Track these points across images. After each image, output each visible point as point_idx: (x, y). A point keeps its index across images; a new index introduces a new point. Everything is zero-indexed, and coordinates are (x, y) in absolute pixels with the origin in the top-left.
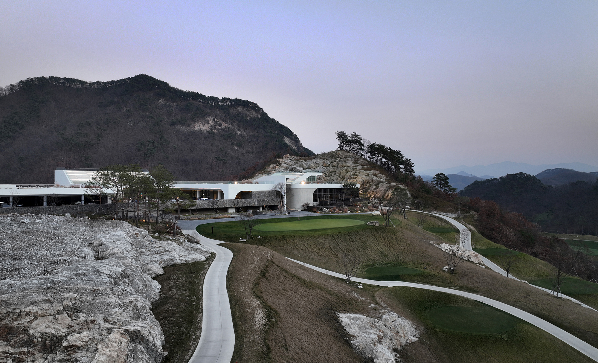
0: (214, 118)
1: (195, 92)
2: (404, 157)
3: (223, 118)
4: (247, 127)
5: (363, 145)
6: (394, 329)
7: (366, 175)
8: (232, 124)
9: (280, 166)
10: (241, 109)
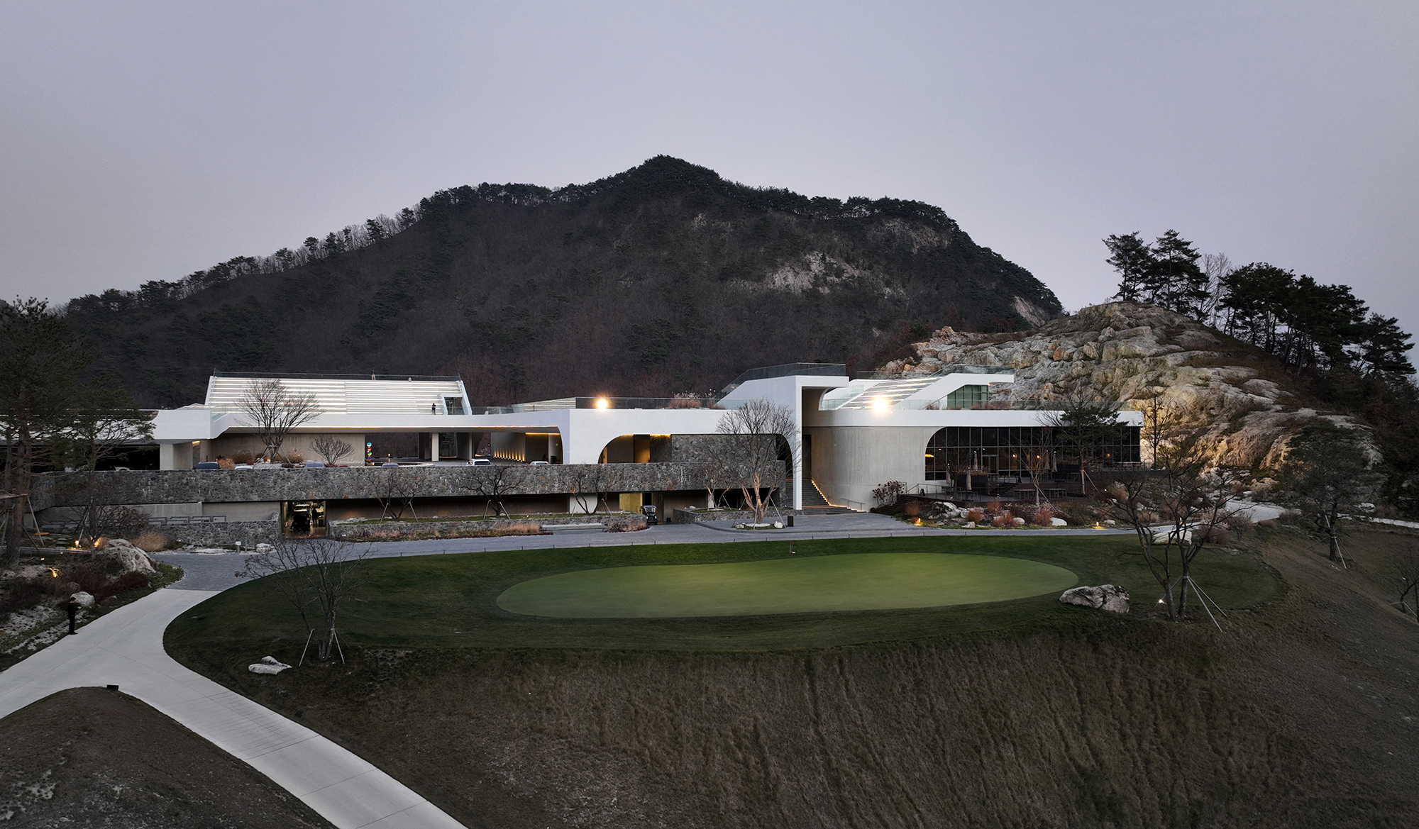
0: (824, 256)
1: (779, 188)
2: (1367, 309)
4: (910, 275)
5: (1204, 278)
8: (870, 268)
9: (916, 365)
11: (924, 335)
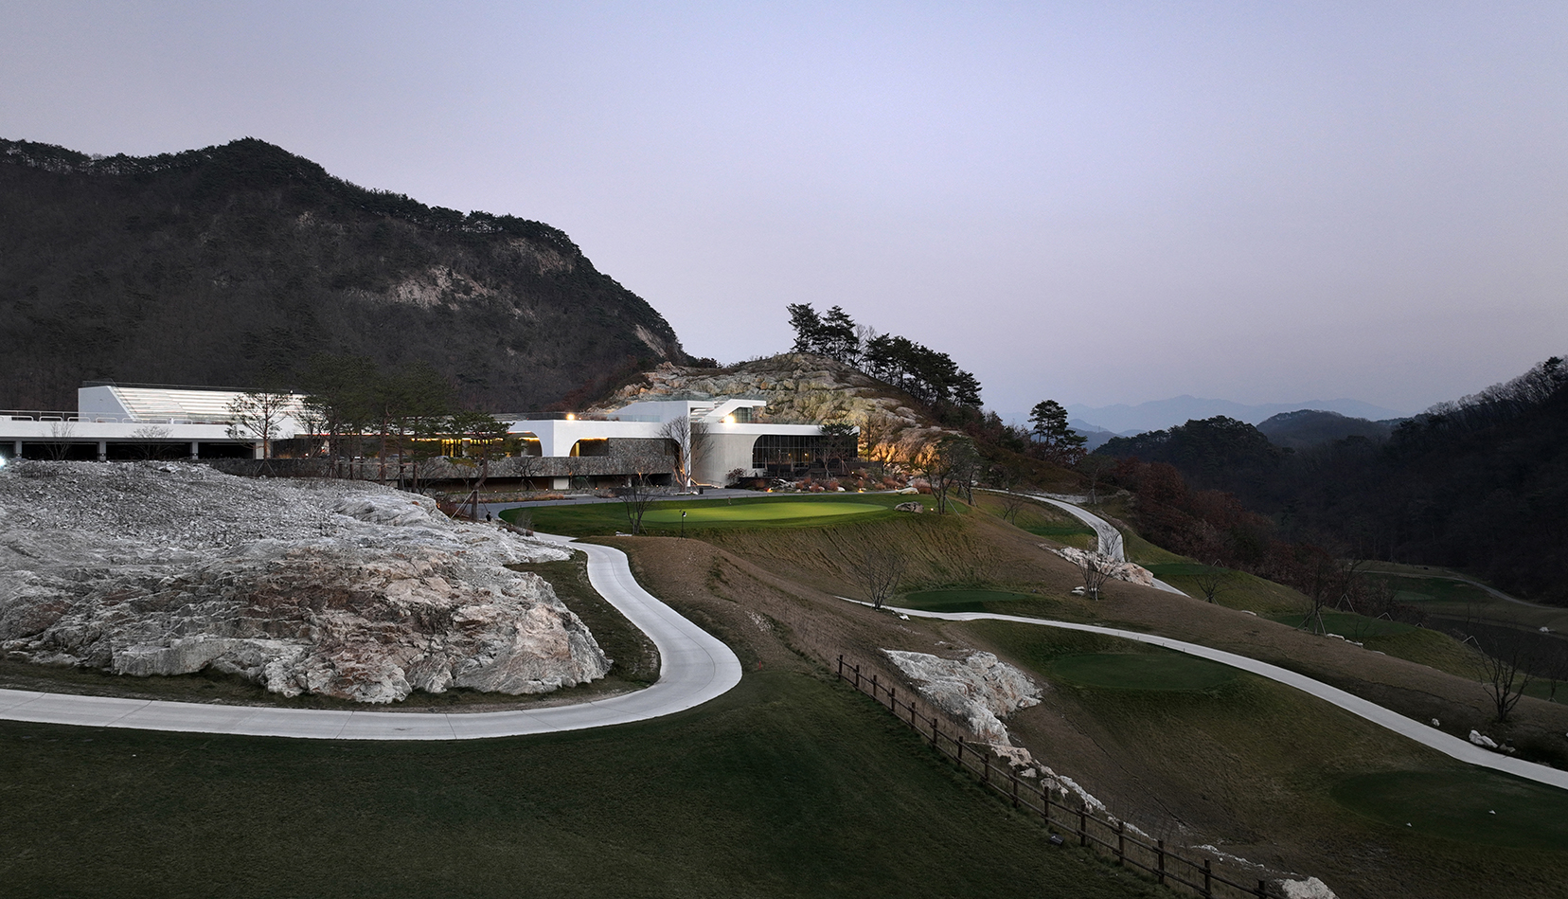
0: (450, 271)
1: (397, 193)
2: (957, 367)
3: (475, 271)
5: (856, 340)
6: (993, 682)
7: (869, 408)
8: (497, 287)
9: (649, 389)
10: (520, 245)
11: (648, 366)
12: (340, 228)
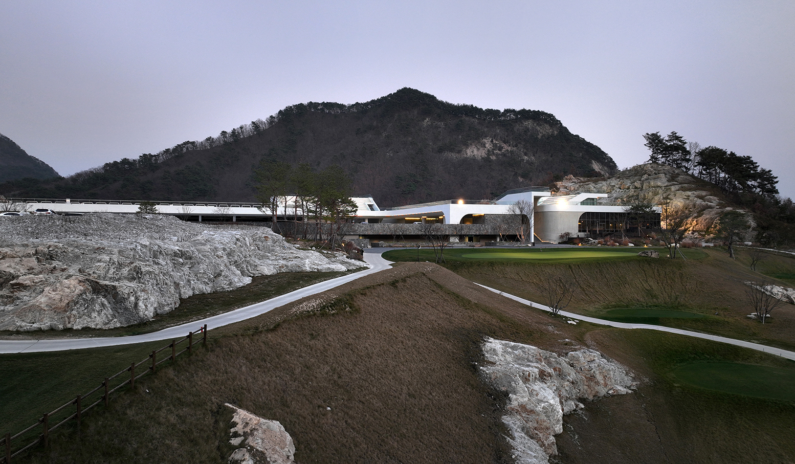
0: (492, 140)
1: (468, 104)
2: (759, 166)
3: (504, 138)
4: (537, 149)
5: (689, 153)
7: (686, 197)
8: (516, 146)
10: (529, 124)
11: (560, 179)
12: (442, 124)
